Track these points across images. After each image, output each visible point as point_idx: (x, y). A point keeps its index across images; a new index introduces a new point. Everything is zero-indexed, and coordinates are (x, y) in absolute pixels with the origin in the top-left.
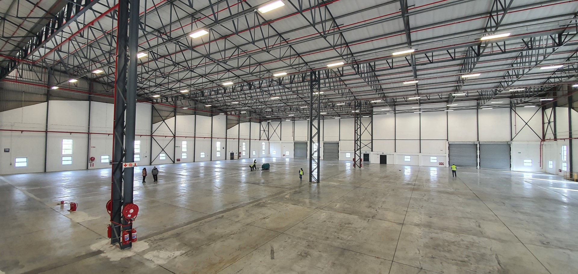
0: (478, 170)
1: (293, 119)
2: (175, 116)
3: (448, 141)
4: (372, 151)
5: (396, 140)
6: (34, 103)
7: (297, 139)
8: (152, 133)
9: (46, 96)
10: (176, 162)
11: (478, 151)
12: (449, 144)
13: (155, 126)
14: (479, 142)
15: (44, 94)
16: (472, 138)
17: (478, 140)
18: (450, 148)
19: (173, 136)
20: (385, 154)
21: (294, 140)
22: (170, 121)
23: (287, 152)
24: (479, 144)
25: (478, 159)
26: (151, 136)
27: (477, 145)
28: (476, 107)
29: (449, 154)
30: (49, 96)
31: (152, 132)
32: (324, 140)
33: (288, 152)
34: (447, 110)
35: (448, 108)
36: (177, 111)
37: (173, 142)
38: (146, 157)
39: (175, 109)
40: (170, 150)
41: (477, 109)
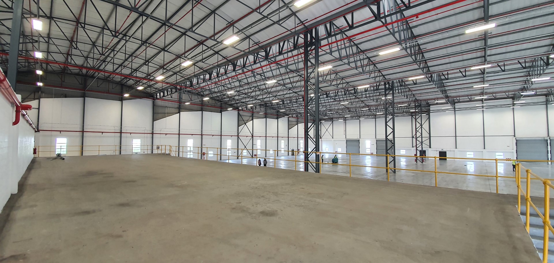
0: (550, 166)
1: (345, 119)
2: (252, 120)
3: (515, 136)
4: (430, 147)
5: (457, 137)
6: (173, 114)
7: (349, 137)
8: (238, 135)
9: (178, 109)
10: (254, 157)
11: (549, 147)
12: (516, 140)
13: (240, 128)
14: (550, 138)
15: (177, 108)
16: (543, 134)
17: (548, 136)
18: (518, 144)
19: (251, 136)
20: (444, 150)
21: (346, 138)
22: (250, 124)
23: (339, 149)
24: (550, 140)
25: (549, 154)
26: (238, 136)
27: (547, 140)
28: (545, 103)
29: (516, 150)
30: (180, 109)
31: (238, 133)
32: (377, 138)
33: (341, 149)
34: (513, 106)
35: (514, 105)
36: (254, 116)
37: (251, 140)
38: (235, 152)
39: (253, 115)
40: (249, 147)
41: (547, 104)
